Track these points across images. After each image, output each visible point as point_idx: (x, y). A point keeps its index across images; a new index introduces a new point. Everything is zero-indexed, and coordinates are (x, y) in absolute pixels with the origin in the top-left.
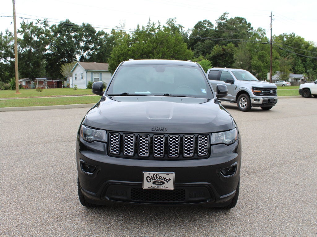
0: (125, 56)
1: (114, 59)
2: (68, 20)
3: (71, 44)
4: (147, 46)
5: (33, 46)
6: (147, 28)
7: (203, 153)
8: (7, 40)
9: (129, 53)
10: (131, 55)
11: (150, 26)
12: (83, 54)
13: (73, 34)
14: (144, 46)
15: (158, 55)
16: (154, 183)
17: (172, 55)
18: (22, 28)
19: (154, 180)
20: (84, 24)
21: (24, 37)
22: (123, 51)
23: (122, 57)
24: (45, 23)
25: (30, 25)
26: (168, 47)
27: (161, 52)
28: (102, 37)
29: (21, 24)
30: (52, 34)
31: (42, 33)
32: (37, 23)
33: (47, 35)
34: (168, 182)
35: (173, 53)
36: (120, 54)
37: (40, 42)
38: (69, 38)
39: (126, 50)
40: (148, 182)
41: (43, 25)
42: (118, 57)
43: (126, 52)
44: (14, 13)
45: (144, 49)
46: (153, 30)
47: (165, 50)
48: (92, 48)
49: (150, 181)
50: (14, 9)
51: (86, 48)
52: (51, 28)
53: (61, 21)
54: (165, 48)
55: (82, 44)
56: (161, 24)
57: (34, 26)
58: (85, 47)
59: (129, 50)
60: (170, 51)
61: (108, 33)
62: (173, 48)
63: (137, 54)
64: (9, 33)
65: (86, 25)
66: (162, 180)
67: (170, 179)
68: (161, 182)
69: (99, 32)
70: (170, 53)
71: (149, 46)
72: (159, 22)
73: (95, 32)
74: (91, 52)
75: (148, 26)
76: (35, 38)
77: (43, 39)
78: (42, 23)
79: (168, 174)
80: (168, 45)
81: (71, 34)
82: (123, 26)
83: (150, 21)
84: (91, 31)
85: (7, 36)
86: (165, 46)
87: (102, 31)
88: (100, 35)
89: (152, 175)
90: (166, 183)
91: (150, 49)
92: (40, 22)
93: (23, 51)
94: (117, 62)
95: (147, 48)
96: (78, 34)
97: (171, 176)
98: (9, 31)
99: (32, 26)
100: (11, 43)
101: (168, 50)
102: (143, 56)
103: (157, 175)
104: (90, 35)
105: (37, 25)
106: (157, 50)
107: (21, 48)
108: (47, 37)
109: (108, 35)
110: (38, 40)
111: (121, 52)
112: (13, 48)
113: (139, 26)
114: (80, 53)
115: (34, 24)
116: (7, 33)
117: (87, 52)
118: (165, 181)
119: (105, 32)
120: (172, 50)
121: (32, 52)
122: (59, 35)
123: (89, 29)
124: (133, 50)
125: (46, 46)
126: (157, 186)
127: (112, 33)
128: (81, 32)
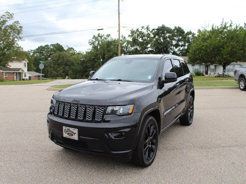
0: (200, 50)
1: (191, 53)
2: (164, 25)
3: (165, 42)
4: (218, 42)
5: (138, 45)
6: (220, 26)
7: (99, 119)
8: (122, 42)
9: (203, 48)
10: (205, 49)
11: (223, 25)
12: (175, 50)
13: (167, 35)
14: (216, 42)
15: (228, 49)
16: (68, 134)
17: (240, 48)
18: (131, 33)
19: (68, 132)
20: (175, 27)
21: (133, 39)
22: (199, 47)
23: (197, 51)
24: (148, 28)
25: (137, 31)
26: (238, 41)
27: (231, 46)
28: (190, 36)
29: (131, 31)
30: (152, 36)
31: (144, 36)
32: (141, 29)
33: (148, 37)
34: (74, 134)
35: (241, 46)
36: (197, 49)
37: (143, 42)
38: (164, 38)
39: (201, 45)
40: (66, 133)
41: (146, 30)
42: (195, 51)
43: (201, 47)
44: (119, 24)
45: (215, 44)
46: (225, 27)
47: (234, 44)
48: (182, 45)
49: (66, 132)
50: (119, 22)
51: (177, 46)
52: (151, 32)
53: (159, 26)
54: (234, 43)
55: (174, 42)
56: (232, 22)
57: (140, 31)
58: (176, 44)
59: (203, 46)
60: (239, 45)
61: (194, 33)
62: (242, 42)
63: (209, 49)
64: (124, 37)
65: (177, 27)
66: (71, 133)
67: (75, 133)
68: (71, 134)
69: (188, 32)
70: (239, 47)
71: (220, 42)
72: (231, 21)
73: (184, 32)
74: (181, 48)
75: (221, 25)
76: (140, 40)
77: (145, 40)
78: (145, 29)
79: (74, 130)
80: (238, 39)
81: (166, 35)
82: (208, 26)
83: (223, 20)
84: (180, 32)
85: (122, 40)
86: (235, 40)
87: (190, 31)
88: (189, 35)
89: (67, 129)
90: (74, 135)
91: (221, 44)
92: (144, 28)
93: (132, 49)
94: (194, 55)
95: (218, 43)
96: (171, 35)
97: (76, 131)
98: (123, 36)
99: (139, 31)
100: (125, 45)
101: (237, 44)
102: (215, 50)
103: (69, 129)
104: (180, 35)
105: (142, 30)
106: (227, 44)
107: (131, 47)
108: (149, 39)
109: (195, 34)
110: (142, 41)
111: (197, 47)
112: (127, 47)
113: (214, 25)
114: (173, 49)
115: (140, 30)
116: (122, 38)
117: (178, 48)
118: (73, 134)
119: (192, 32)
120: (240, 43)
121: (138, 50)
122: (157, 37)
123: (180, 31)
124: (206, 46)
125: (147, 45)
126: (69, 136)
127: (198, 33)
128: (173, 34)
